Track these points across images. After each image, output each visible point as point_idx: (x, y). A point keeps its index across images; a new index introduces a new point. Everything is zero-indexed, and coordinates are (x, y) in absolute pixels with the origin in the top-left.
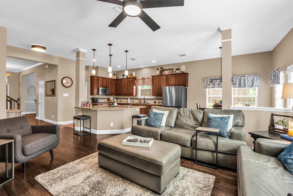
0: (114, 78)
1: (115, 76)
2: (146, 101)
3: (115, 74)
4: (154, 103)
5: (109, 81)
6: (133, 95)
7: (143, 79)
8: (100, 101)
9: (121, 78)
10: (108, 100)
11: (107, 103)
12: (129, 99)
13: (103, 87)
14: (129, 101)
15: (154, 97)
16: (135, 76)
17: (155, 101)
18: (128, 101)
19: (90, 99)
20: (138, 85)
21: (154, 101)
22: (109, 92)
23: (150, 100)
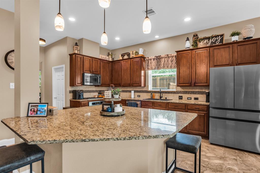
0: (108, 60)
1: (110, 56)
2: (164, 96)
3: (110, 53)
4: (179, 99)
5: (101, 63)
6: (140, 86)
7: (158, 58)
8: (86, 95)
9: (119, 59)
10: (99, 94)
11: (97, 99)
12: (133, 92)
13: (90, 72)
14: (133, 96)
15: (180, 89)
16: (142, 54)
17: (182, 96)
18: (131, 96)
19: (70, 93)
20: (148, 69)
21: (179, 96)
22: (101, 81)
23: (170, 94)
